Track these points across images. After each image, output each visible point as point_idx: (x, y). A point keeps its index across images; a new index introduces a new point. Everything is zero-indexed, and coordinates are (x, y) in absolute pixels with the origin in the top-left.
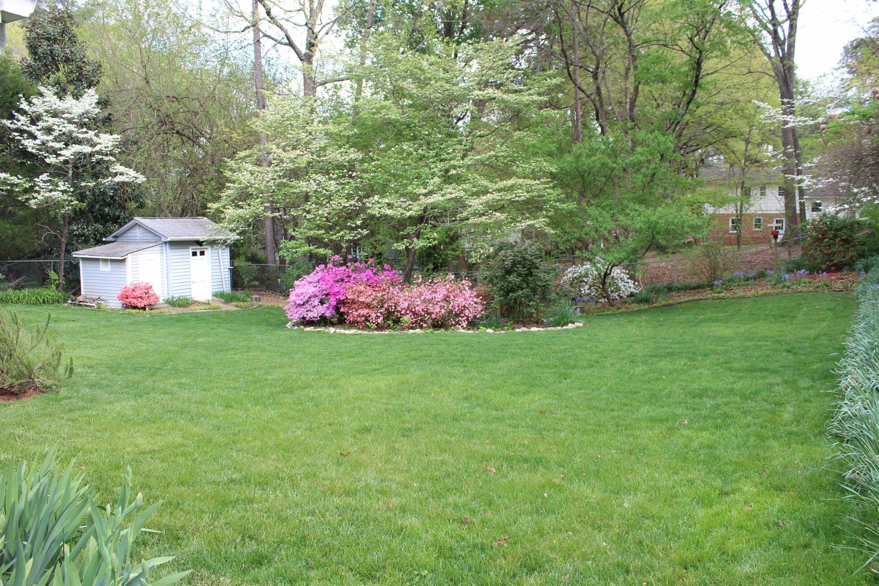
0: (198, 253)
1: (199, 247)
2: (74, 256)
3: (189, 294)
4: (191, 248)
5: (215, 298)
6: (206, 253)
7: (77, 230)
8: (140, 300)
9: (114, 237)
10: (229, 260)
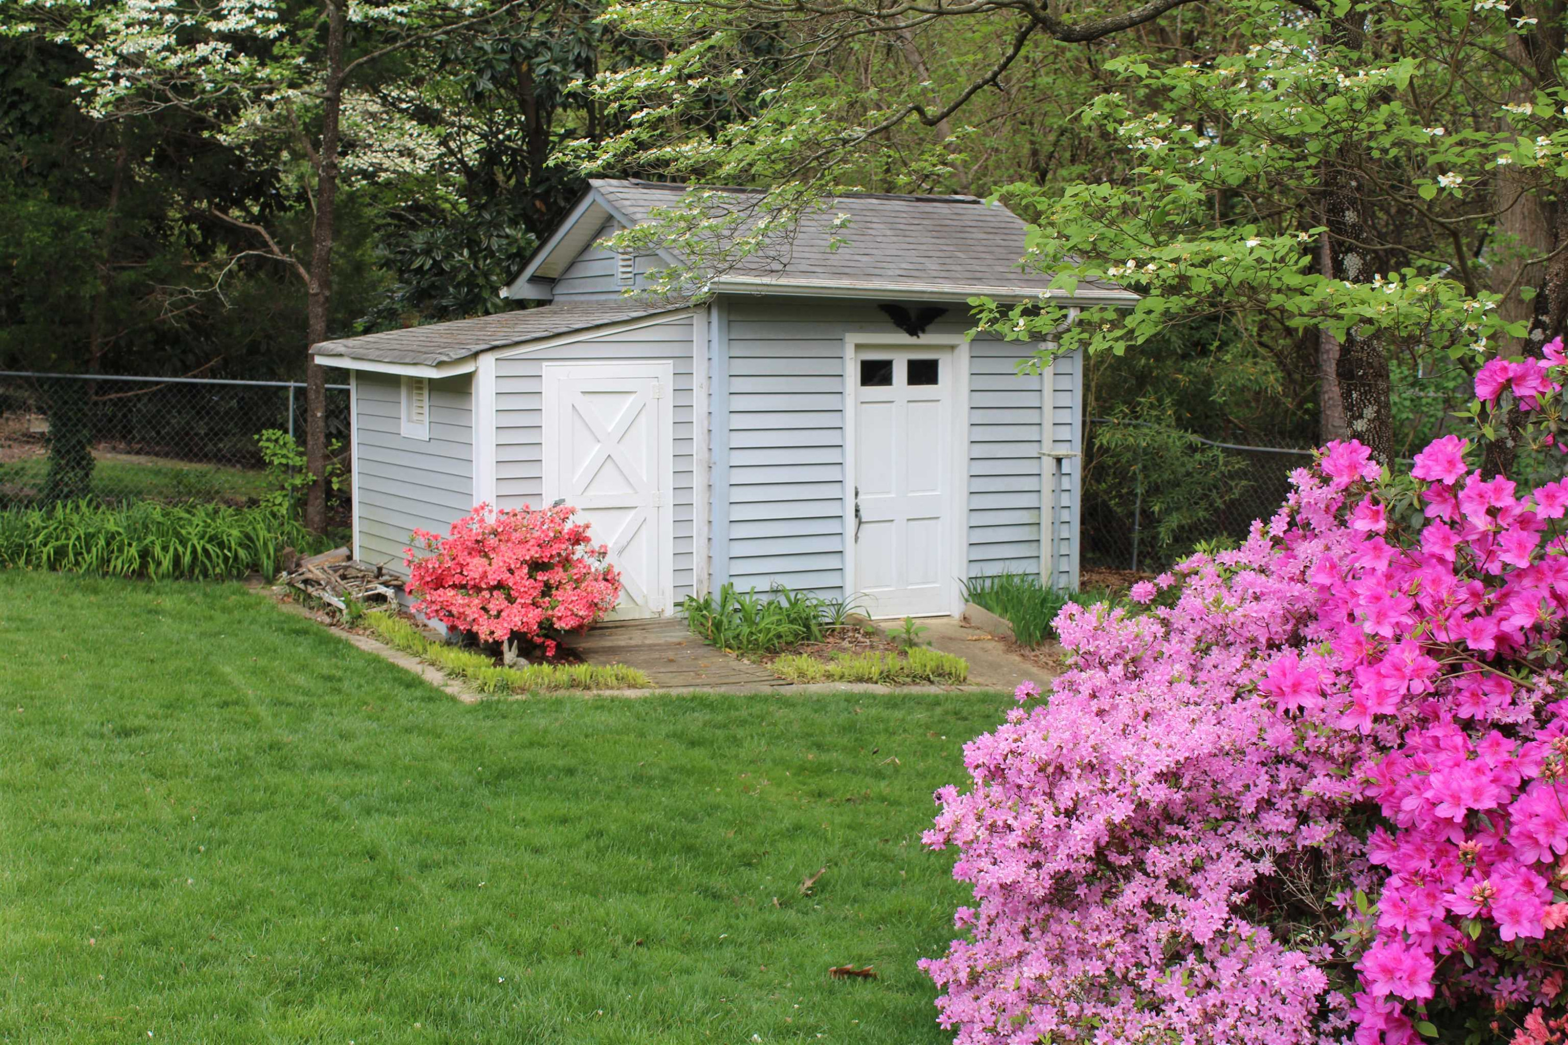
0: (900, 372)
1: (904, 338)
2: (319, 360)
3: (832, 580)
4: (852, 339)
5: (977, 611)
6: (943, 372)
7: (427, 252)
8: (498, 601)
9: (534, 279)
10: (1077, 418)
